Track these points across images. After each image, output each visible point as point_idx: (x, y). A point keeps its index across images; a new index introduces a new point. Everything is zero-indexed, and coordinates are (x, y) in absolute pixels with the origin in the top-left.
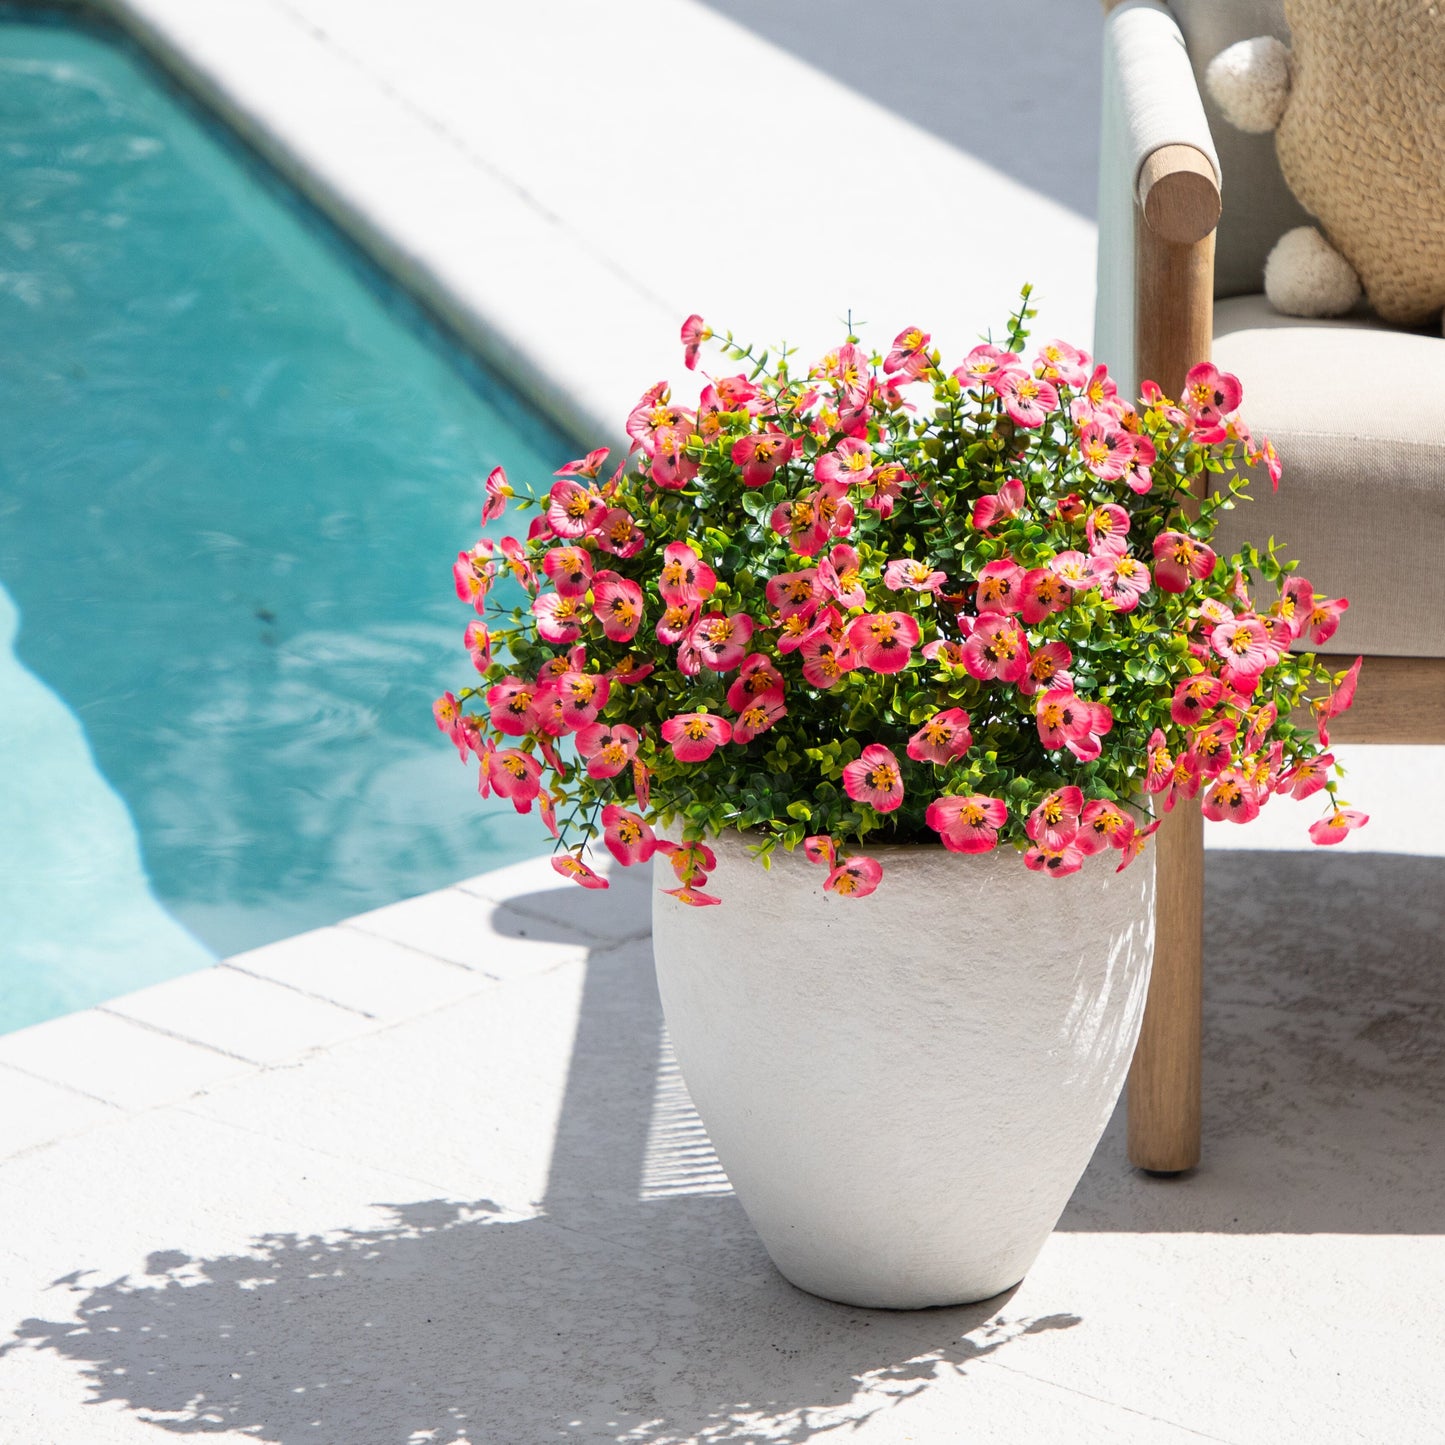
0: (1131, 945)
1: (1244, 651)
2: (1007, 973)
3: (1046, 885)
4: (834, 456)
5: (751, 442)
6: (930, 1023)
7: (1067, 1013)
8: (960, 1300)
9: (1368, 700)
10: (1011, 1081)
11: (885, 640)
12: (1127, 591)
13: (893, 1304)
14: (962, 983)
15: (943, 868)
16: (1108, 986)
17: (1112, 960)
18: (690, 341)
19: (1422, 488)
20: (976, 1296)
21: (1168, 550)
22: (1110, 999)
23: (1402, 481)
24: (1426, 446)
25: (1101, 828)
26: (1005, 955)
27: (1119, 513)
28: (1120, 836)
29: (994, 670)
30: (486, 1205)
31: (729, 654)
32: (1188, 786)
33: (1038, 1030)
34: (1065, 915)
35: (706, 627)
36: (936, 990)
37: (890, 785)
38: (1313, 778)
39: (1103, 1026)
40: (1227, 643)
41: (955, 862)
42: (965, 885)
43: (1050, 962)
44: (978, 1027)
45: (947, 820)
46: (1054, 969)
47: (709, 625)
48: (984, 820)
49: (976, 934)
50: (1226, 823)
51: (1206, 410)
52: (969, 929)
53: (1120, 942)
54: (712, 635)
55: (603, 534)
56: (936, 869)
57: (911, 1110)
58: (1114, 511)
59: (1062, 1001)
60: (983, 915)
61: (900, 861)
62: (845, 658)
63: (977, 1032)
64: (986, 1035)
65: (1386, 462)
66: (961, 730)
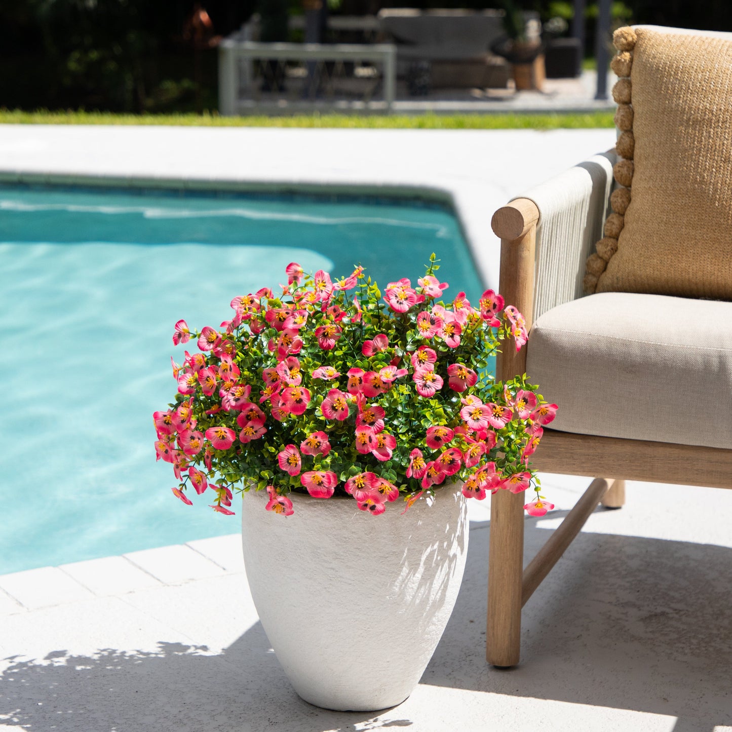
0: (436, 553)
1: (478, 419)
2: (364, 558)
3: (385, 520)
4: (293, 317)
5: (274, 312)
6: (329, 578)
7: (396, 580)
8: (362, 709)
9: (596, 456)
10: (368, 609)
11: (296, 400)
12: (430, 388)
13: (331, 707)
14: (343, 561)
15: (336, 507)
16: (421, 569)
17: (424, 558)
18: (291, 274)
19: (618, 359)
20: (370, 708)
21: (455, 372)
22: (422, 576)
23: (609, 355)
24: (622, 339)
25: (382, 492)
26: (363, 550)
27: (431, 353)
28: (391, 496)
29: (335, 415)
30: (205, 648)
31: (240, 402)
32: (438, 478)
33: (381, 586)
34: (395, 535)
35: (234, 390)
36: (331, 563)
37: (296, 464)
38: (522, 483)
39: (418, 588)
40: (469, 415)
41: (341, 505)
42: (345, 516)
43: (387, 555)
44: (350, 582)
45: (306, 480)
46: (389, 559)
47: (236, 389)
48: (322, 482)
49: (350, 539)
50: (473, 499)
51: (488, 311)
52: (346, 536)
53: (429, 550)
54: (236, 394)
55: (222, 350)
56: (332, 507)
57: (323, 617)
58: (429, 352)
59: (393, 574)
60: (353, 530)
61: (317, 502)
62: (284, 407)
63: (350, 584)
64: (354, 586)
65: (603, 346)
66: (325, 442)
